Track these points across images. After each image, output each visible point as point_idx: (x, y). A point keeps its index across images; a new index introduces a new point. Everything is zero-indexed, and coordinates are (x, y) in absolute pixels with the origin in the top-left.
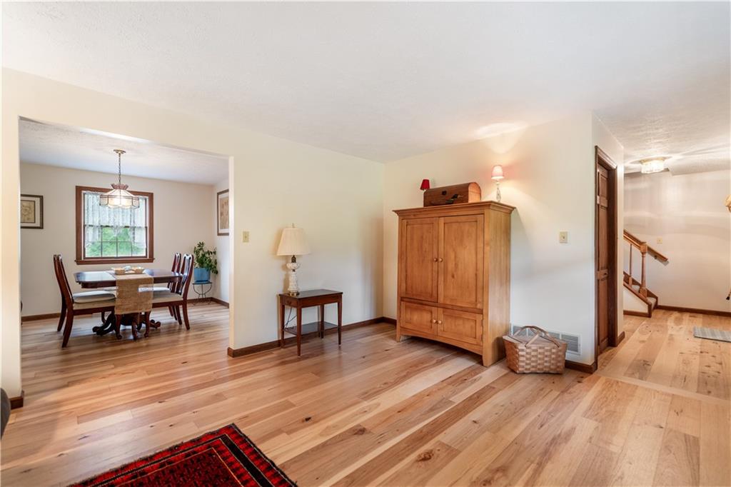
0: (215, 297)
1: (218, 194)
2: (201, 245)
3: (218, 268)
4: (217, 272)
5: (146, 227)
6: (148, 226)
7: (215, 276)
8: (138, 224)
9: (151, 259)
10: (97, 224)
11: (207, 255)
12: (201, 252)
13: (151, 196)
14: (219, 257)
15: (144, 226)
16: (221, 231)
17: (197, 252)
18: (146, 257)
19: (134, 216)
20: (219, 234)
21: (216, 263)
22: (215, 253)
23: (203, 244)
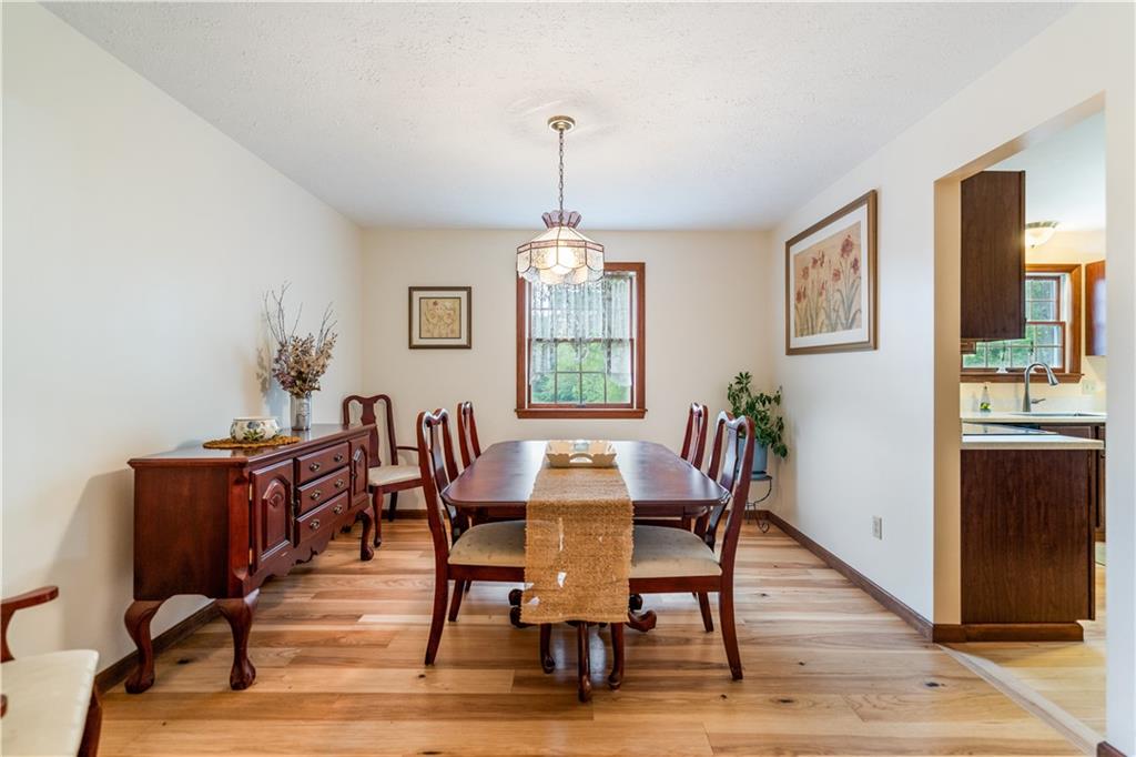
0: (777, 511)
1: (790, 244)
2: (743, 379)
3: (786, 441)
4: (783, 452)
5: (632, 340)
6: (635, 337)
7: (779, 462)
8: (616, 335)
9: (638, 411)
10: (549, 338)
11: (759, 406)
12: (745, 400)
13: (640, 268)
14: (790, 410)
15: (628, 338)
16: (796, 343)
17: (733, 397)
18: (631, 406)
19: (610, 317)
20: (791, 352)
21: (781, 428)
22: (778, 399)
23: (747, 377)
